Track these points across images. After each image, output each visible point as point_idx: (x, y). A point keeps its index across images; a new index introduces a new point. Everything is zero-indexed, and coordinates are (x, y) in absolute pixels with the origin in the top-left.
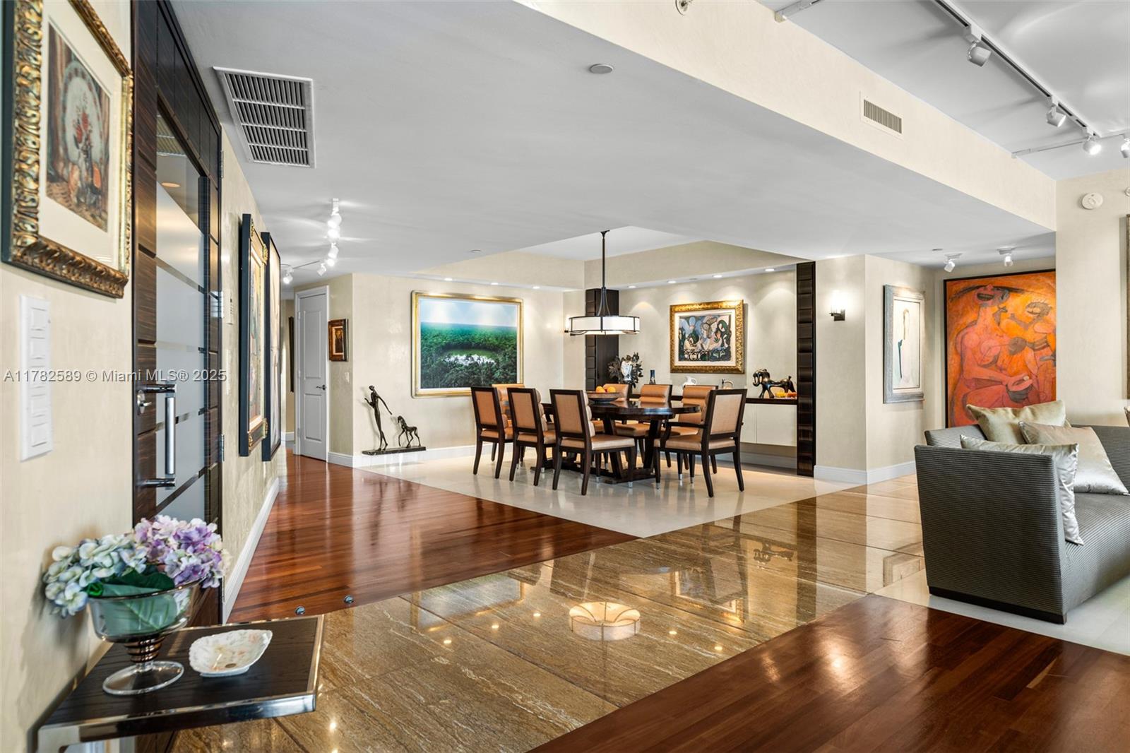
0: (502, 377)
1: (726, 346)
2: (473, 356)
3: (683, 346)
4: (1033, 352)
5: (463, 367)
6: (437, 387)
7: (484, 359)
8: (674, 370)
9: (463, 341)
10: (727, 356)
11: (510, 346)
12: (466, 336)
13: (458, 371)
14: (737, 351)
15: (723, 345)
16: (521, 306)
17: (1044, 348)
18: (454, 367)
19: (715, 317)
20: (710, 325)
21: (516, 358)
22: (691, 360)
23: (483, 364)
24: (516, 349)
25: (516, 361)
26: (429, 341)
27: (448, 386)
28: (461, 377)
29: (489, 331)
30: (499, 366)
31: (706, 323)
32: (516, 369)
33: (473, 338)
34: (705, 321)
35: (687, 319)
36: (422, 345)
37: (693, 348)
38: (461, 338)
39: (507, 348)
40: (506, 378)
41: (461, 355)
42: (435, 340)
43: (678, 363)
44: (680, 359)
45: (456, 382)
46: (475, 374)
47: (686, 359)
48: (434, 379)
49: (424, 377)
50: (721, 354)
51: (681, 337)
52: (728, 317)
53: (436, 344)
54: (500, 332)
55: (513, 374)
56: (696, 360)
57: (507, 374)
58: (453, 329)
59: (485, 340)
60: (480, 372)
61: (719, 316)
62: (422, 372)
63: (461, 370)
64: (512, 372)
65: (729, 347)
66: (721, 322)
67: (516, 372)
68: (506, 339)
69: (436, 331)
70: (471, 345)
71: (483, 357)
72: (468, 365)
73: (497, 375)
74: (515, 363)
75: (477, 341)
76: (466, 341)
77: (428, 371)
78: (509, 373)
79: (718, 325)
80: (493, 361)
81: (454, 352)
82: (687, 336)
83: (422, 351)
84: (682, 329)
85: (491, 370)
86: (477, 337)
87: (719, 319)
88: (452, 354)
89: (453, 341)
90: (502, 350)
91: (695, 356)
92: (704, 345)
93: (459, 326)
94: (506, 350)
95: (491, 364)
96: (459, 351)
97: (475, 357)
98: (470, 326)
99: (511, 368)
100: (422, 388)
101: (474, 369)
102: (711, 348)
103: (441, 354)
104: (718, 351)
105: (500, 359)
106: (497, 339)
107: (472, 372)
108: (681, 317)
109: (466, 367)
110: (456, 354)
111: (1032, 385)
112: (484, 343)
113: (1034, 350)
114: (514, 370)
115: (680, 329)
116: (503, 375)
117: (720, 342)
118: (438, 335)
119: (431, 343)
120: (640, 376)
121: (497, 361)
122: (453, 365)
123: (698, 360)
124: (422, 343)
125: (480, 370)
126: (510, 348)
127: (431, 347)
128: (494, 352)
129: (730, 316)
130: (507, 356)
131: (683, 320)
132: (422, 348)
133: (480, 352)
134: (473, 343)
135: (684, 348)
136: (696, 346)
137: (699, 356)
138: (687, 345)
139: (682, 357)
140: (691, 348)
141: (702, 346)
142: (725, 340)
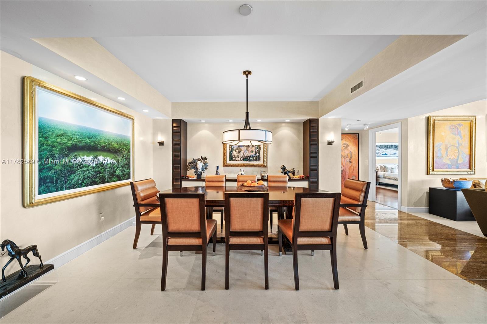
0: (121, 173)
2: (99, 157)
4: (344, 159)
5: (90, 167)
6: (61, 190)
7: (107, 160)
8: (226, 165)
9: (90, 143)
10: (258, 159)
11: (126, 150)
12: (92, 139)
13: (84, 171)
14: (264, 157)
15: (256, 154)
16: (133, 122)
17: (347, 157)
18: (81, 168)
21: (129, 159)
22: (237, 161)
23: (107, 164)
24: (130, 152)
25: (130, 161)
26: (51, 140)
27: (74, 187)
28: (88, 177)
29: (112, 137)
30: (119, 165)
32: (130, 167)
33: (99, 142)
36: (41, 145)
37: (238, 155)
38: (89, 141)
39: (124, 152)
40: (123, 174)
41: (88, 156)
42: (59, 140)
43: (229, 162)
44: (230, 160)
45: (83, 182)
46: (100, 173)
47: (233, 160)
48: (57, 181)
49: (42, 181)
50: (255, 158)
51: (231, 149)
53: (60, 144)
54: (119, 138)
55: (128, 171)
56: (240, 161)
57: (125, 171)
58: (80, 131)
59: (109, 144)
60: (105, 171)
62: (40, 175)
63: (88, 170)
64: (127, 170)
65: (259, 155)
67: (130, 169)
68: (124, 145)
69: (60, 130)
70: (97, 147)
71: (107, 158)
72: (94, 165)
73: (118, 172)
74: (129, 163)
75: (103, 144)
76: (93, 144)
77: (50, 174)
78: (126, 170)
80: (115, 161)
81: (81, 153)
82: (234, 149)
83: (40, 151)
84: (231, 146)
85: (113, 169)
86: (102, 141)
88: (79, 155)
89: (80, 142)
90: (121, 152)
91: (239, 159)
93: (86, 128)
94: (124, 153)
95: (113, 164)
96: (86, 152)
97: (101, 158)
98: (97, 131)
99: (126, 166)
100: (40, 193)
101: (100, 169)
102: (249, 155)
103: (66, 155)
104: (253, 157)
105: (120, 160)
106: (118, 144)
107: (98, 171)
109: (93, 167)
110: (83, 155)
111: (344, 169)
112: (108, 146)
113: (344, 158)
114: (129, 168)
116: (122, 172)
117: (254, 152)
118: (62, 135)
119: (54, 142)
120: (206, 169)
121: (118, 161)
122: (80, 166)
123: (241, 161)
124: (40, 142)
125: (105, 169)
126: (126, 152)
127: (54, 147)
128: (115, 154)
130: (124, 157)
132: (39, 148)
133: (105, 154)
134: (99, 146)
135: (233, 155)
136: (240, 154)
137: (242, 159)
138: (234, 153)
139: (231, 159)
140: (237, 155)
141: (244, 154)
142: (257, 152)
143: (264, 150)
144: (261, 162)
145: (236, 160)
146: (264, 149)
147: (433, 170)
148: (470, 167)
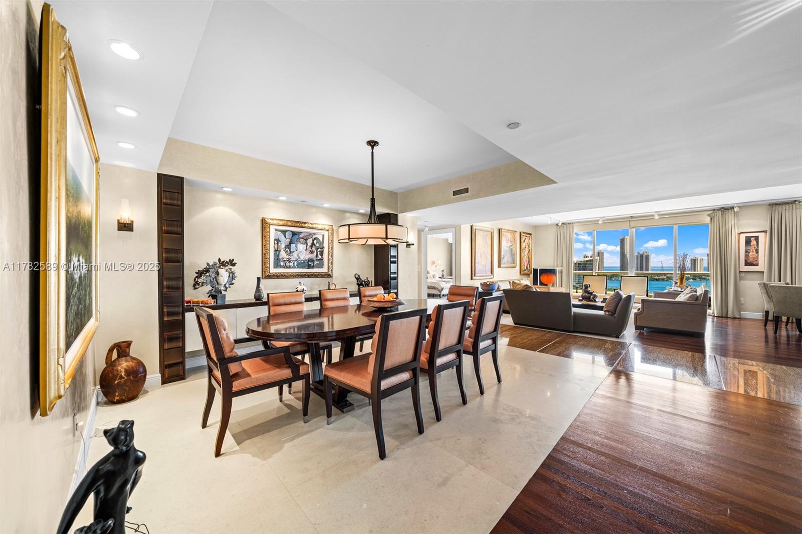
1: (320, 257)
3: (278, 255)
8: (268, 276)
14: (328, 261)
15: (317, 256)
19: (311, 235)
20: (306, 240)
22: (287, 267)
31: (303, 238)
34: (301, 236)
35: (284, 232)
37: (289, 257)
43: (273, 270)
47: (281, 267)
51: (276, 246)
52: (322, 236)
56: (293, 267)
61: (314, 234)
65: (322, 259)
66: (315, 239)
79: (313, 241)
82: (282, 247)
84: (277, 241)
87: (314, 237)
91: (291, 264)
92: (300, 255)
102: (307, 258)
108: (276, 230)
115: (275, 240)
117: (315, 254)
120: (231, 283)
123: (295, 267)
129: (323, 236)
131: (279, 233)
135: (280, 257)
136: (292, 256)
137: (296, 264)
138: (283, 255)
139: (276, 265)
140: (287, 257)
141: (298, 255)
142: (319, 253)
143: (329, 251)
144: (324, 270)
145: (285, 267)
146: (329, 249)
147: (475, 275)
148: (491, 273)
